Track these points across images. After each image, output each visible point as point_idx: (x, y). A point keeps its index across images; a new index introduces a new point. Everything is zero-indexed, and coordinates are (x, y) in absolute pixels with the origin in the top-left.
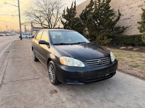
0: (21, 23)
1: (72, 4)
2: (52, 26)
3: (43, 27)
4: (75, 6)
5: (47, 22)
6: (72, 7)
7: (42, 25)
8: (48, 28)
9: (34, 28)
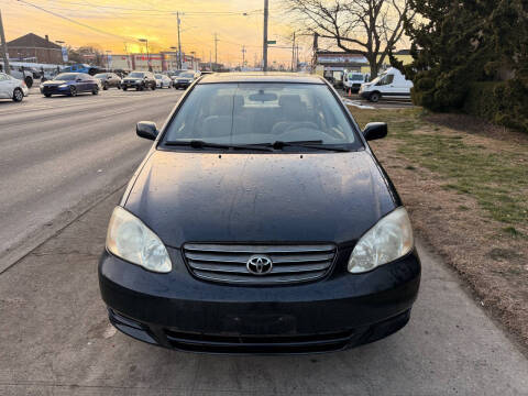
0: (269, 40)
3: (343, 51)
5: (365, 29)
7: (343, 43)
8: (364, 54)
9: (319, 53)
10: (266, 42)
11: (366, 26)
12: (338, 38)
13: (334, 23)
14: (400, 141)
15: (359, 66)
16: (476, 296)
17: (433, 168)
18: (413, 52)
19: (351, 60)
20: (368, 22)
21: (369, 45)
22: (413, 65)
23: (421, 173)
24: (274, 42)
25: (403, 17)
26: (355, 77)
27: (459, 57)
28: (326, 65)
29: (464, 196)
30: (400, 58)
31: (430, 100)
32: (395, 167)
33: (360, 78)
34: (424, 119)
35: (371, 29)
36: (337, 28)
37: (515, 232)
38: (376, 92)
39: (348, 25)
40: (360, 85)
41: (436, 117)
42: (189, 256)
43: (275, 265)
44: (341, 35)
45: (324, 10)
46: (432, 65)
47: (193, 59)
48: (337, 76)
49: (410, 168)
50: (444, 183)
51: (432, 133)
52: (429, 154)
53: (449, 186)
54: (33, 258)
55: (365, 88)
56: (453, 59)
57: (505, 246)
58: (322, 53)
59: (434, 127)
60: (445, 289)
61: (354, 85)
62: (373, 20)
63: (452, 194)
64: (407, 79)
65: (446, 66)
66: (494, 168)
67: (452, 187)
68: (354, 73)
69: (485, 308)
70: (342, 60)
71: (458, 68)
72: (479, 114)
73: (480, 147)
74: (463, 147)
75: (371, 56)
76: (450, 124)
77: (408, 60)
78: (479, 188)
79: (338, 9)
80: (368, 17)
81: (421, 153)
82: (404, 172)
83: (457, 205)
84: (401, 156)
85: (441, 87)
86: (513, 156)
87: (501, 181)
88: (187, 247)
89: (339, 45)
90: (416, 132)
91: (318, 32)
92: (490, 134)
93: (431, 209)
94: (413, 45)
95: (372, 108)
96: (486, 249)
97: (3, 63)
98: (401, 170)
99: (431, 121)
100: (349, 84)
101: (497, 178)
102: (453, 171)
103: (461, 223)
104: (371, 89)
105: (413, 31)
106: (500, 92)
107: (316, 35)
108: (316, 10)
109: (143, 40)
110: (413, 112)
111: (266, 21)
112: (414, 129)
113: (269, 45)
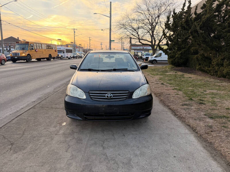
0: (111, 40)
1: (185, 3)
2: (155, 41)
3: (141, 44)
4: (189, 7)
5: (150, 35)
6: (183, 9)
7: (141, 41)
8: (150, 45)
9: (132, 45)
10: (110, 41)
11: (150, 34)
12: (139, 39)
13: (138, 33)
14: (161, 76)
15: (148, 50)
16: (175, 115)
17: (171, 84)
18: (167, 44)
19: (145, 48)
20: (151, 33)
21: (151, 42)
22: (167, 49)
23: (166, 85)
24: (114, 41)
25: (164, 31)
26: (147, 55)
27: (183, 46)
28: (135, 50)
29: (179, 91)
30: (162, 47)
31: (174, 62)
32: (157, 84)
33: (149, 55)
34: (172, 69)
35: (152, 36)
36: (138, 35)
37: (192, 100)
38: (155, 60)
39: (143, 34)
40: (148, 57)
41: (177, 68)
42: (91, 94)
43: (113, 96)
44: (140, 38)
45: (133, 28)
46: (174, 49)
47: (80, 47)
48: (140, 54)
49: (162, 84)
50: (173, 88)
51: (174, 73)
52: (171, 80)
53: (174, 89)
54: (32, 109)
55: (150, 58)
56: (181, 47)
57: (188, 103)
58: (133, 45)
59: (175, 72)
60: (167, 114)
61: (146, 57)
62: (153, 32)
63: (175, 91)
64: (165, 54)
65: (179, 49)
66: (192, 84)
67: (176, 89)
68: (147, 53)
69: (178, 117)
70: (141, 48)
71: (183, 50)
72: (192, 67)
73: (190, 78)
74: (184, 77)
75: (152, 46)
76: (181, 71)
77: (166, 47)
78: (185, 89)
79: (138, 28)
80: (151, 31)
81: (168, 80)
82: (160, 85)
83: (176, 93)
84: (160, 80)
85: (178, 57)
86: (201, 80)
87: (193, 87)
88: (90, 92)
89: (140, 42)
90: (168, 74)
91: (131, 37)
92: (195, 74)
93: (166, 95)
94: (167, 41)
95: (153, 66)
96: (181, 104)
97: (1, 49)
98: (159, 85)
99: (175, 70)
100: (144, 57)
101: (192, 86)
102: (178, 84)
103: (175, 98)
104: (153, 59)
105: (167, 36)
106: (197, 58)
107: (131, 38)
108: (130, 28)
109: (59, 40)
110: (168, 67)
111: (110, 32)
112: (167, 72)
113: (112, 42)
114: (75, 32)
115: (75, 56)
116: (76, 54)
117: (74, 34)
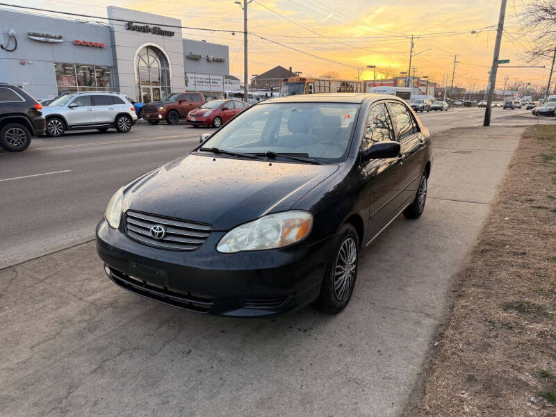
16: (440, 336)
42: (128, 220)
47: (427, 82)
69: (435, 348)
88: (128, 213)
111: (499, 37)
113: (499, 65)
114: (413, 44)
115: (420, 105)
116: (423, 102)
117: (411, 51)
